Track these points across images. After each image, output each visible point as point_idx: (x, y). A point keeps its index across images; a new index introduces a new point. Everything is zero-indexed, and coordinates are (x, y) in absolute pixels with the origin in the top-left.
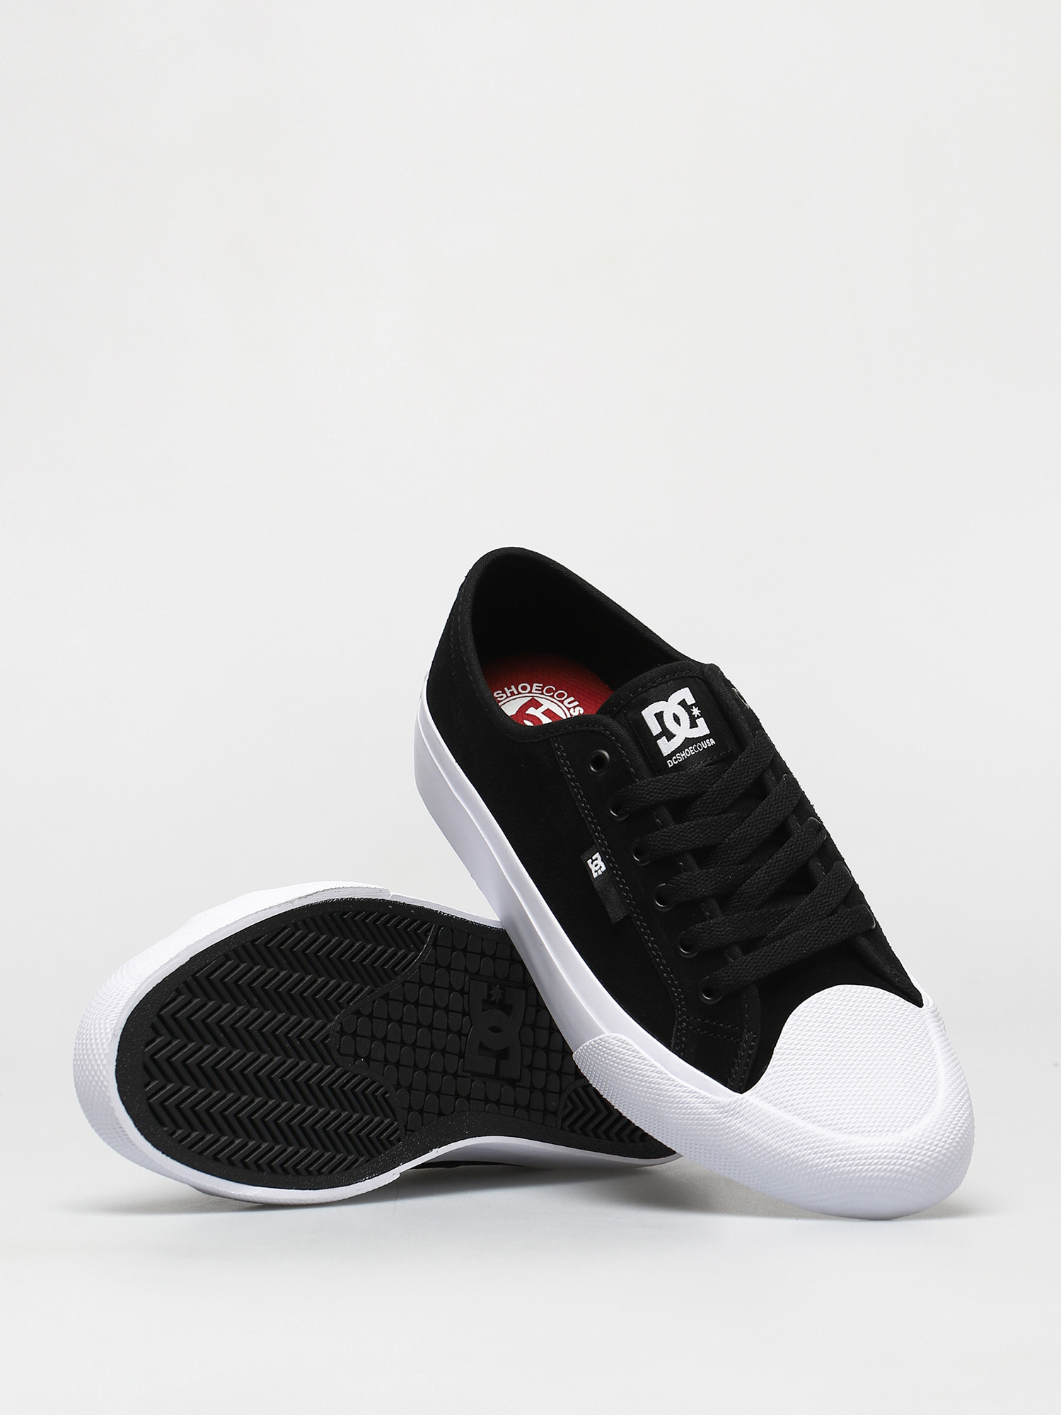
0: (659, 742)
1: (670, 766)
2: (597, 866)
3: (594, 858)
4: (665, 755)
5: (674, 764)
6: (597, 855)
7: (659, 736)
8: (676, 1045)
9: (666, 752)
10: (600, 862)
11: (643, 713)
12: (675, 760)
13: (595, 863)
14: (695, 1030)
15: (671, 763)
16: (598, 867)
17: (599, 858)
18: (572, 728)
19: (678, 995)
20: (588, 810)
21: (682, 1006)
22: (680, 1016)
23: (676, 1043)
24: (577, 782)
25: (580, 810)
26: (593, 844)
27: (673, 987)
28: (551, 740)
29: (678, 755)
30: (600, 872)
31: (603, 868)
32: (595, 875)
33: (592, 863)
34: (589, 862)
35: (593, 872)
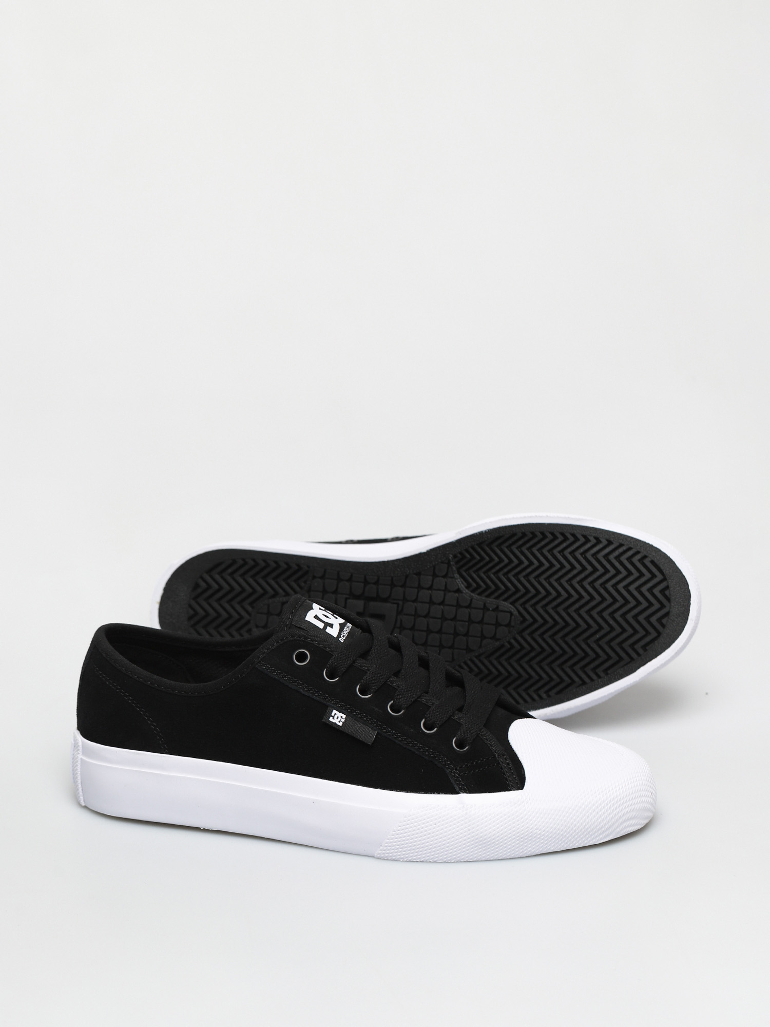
0: (327, 631)
1: (342, 642)
2: (338, 718)
3: (333, 715)
4: (335, 636)
5: (344, 639)
6: (334, 712)
7: (325, 628)
8: (461, 789)
10: (339, 714)
11: (307, 619)
12: (343, 636)
13: (336, 717)
14: (466, 773)
15: (342, 640)
16: (340, 718)
17: (337, 712)
18: (268, 649)
19: (442, 759)
20: (311, 689)
21: (449, 764)
22: (451, 772)
23: (459, 788)
24: (293, 679)
25: (306, 694)
26: (327, 707)
27: (436, 757)
28: (257, 666)
29: (342, 633)
30: (343, 720)
31: (344, 716)
32: (341, 724)
33: (333, 718)
34: (331, 719)
35: (338, 723)
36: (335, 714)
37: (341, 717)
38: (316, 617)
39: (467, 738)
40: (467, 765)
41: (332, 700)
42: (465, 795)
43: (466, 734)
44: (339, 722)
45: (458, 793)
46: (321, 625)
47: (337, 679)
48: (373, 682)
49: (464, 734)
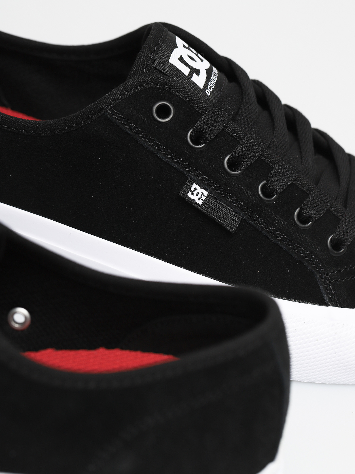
0: (193, 79)
1: (209, 95)
3: (192, 189)
4: (202, 87)
5: (211, 92)
6: (195, 186)
7: (191, 75)
8: (330, 300)
9: (201, 85)
10: (200, 190)
11: (171, 61)
12: (210, 88)
13: (195, 193)
14: (337, 281)
15: (208, 92)
16: (200, 195)
17: (198, 187)
18: (123, 95)
19: (313, 261)
20: (170, 154)
21: (320, 268)
22: (321, 277)
23: (329, 298)
24: (149, 137)
25: (163, 157)
26: (185, 178)
27: (306, 257)
28: (107, 114)
29: (209, 83)
30: (204, 198)
31: (206, 193)
32: (200, 202)
33: (193, 194)
34: (189, 194)
35: (197, 201)
36: (195, 189)
37: (203, 193)
38: (181, 59)
39: (346, 239)
40: (340, 271)
41: (194, 171)
42: (335, 308)
43: (345, 235)
44: (199, 199)
45: (327, 305)
46: (186, 71)
47: (203, 145)
48: (247, 156)
49: (344, 234)
